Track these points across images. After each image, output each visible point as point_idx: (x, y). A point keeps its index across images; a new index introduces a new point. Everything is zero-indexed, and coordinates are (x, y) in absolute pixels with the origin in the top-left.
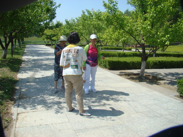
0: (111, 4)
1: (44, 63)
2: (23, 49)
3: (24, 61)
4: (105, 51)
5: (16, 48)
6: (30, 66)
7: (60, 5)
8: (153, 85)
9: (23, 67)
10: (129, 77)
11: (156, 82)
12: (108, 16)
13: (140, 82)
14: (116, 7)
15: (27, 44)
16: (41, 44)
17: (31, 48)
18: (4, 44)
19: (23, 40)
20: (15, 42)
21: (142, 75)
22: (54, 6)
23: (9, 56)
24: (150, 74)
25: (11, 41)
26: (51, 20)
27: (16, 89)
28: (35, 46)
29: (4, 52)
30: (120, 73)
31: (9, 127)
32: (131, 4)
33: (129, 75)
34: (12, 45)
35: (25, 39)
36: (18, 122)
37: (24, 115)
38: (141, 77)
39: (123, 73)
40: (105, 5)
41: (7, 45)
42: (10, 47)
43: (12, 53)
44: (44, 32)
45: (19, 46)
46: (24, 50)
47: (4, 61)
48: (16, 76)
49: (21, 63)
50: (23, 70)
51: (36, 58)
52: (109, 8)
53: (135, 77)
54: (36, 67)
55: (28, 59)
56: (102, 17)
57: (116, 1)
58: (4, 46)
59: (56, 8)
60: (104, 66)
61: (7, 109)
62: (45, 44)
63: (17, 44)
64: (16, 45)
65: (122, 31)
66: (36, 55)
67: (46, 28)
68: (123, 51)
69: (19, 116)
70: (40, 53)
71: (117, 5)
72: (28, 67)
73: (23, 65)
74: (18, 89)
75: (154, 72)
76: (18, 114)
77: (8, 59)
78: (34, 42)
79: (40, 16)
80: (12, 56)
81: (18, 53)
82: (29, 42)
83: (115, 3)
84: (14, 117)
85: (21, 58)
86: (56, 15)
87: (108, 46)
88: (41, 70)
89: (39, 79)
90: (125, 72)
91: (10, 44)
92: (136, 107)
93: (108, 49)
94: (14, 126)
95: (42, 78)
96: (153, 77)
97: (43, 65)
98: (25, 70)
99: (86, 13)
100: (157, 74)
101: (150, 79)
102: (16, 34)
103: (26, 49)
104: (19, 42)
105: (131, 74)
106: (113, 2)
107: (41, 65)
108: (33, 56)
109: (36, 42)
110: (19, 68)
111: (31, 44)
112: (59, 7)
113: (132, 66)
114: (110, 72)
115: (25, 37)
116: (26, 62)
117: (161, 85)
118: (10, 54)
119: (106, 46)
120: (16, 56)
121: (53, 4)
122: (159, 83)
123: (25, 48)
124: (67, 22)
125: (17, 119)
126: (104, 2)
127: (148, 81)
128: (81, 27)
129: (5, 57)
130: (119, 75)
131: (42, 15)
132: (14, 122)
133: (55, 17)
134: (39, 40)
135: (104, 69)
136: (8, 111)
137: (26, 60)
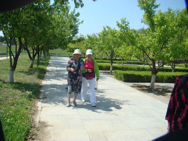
0: (123, 24)
1: (65, 74)
2: (47, 60)
3: (48, 71)
4: (126, 65)
5: (41, 60)
6: (54, 75)
7: (82, 22)
8: (159, 96)
9: (47, 76)
10: (140, 89)
11: (163, 94)
12: (121, 34)
13: (148, 93)
14: (127, 26)
15: (51, 56)
16: (65, 57)
17: (55, 60)
18: (32, 55)
19: (48, 51)
20: (41, 53)
21: (152, 87)
22: (78, 23)
23: (35, 66)
24: (161, 87)
25: (38, 53)
26: (74, 36)
27: (41, 92)
28: (59, 58)
29: (31, 62)
30: (133, 85)
31: (36, 114)
32: (145, 23)
33: (141, 87)
34: (39, 56)
35: (50, 51)
36: (42, 112)
37: (46, 108)
38: (151, 89)
39: (136, 85)
40: (118, 25)
41: (34, 56)
42: (36, 58)
43: (38, 63)
44: (67, 45)
45: (44, 57)
46: (49, 61)
47: (31, 70)
48: (41, 82)
49: (46, 73)
50: (47, 78)
51: (59, 69)
52: (122, 27)
53: (145, 88)
54: (58, 77)
55: (51, 69)
56: (116, 34)
57: (128, 21)
58: (32, 57)
59: (79, 24)
60: (119, 78)
61: (34, 104)
62: (69, 56)
63: (42, 55)
64: (41, 57)
65: (134, 47)
66: (60, 66)
67: (69, 42)
68: (144, 65)
69: (43, 109)
70: (63, 65)
71: (128, 25)
72: (51, 76)
73: (47, 74)
74: (43, 92)
75: (166, 86)
76: (42, 107)
77: (35, 68)
78: (58, 54)
79: (65, 31)
80: (38, 66)
81: (43, 64)
82: (53, 54)
83: (127, 23)
84: (39, 109)
85: (46, 69)
86: (78, 31)
87: (132, 60)
88: (63, 79)
89: (60, 85)
90: (138, 85)
91: (37, 55)
92: (135, 110)
93: (130, 63)
94: (39, 114)
95: (63, 85)
96: (163, 89)
97: (65, 75)
98: (49, 78)
99: (107, 29)
100: (167, 88)
101: (159, 91)
102: (43, 46)
103: (50, 61)
104: (44, 53)
105: (143, 87)
106: (125, 23)
107: (63, 75)
108: (57, 67)
109: (60, 54)
110: (44, 76)
111: (55, 56)
112: (82, 23)
113: (146, 79)
114: (125, 84)
115: (50, 49)
116: (50, 72)
117: (167, 96)
118: (36, 64)
119: (130, 60)
120: (41, 67)
121: (77, 20)
122: (166, 95)
123: (49, 59)
124: (89, 37)
125: (41, 110)
126: (117, 22)
127: (157, 92)
128: (101, 42)
129: (32, 67)
130: (132, 86)
131: (66, 31)
132: (39, 112)
133: (78, 32)
134: (64, 52)
135: (120, 81)
136: (35, 105)
137: (50, 70)
